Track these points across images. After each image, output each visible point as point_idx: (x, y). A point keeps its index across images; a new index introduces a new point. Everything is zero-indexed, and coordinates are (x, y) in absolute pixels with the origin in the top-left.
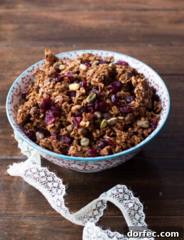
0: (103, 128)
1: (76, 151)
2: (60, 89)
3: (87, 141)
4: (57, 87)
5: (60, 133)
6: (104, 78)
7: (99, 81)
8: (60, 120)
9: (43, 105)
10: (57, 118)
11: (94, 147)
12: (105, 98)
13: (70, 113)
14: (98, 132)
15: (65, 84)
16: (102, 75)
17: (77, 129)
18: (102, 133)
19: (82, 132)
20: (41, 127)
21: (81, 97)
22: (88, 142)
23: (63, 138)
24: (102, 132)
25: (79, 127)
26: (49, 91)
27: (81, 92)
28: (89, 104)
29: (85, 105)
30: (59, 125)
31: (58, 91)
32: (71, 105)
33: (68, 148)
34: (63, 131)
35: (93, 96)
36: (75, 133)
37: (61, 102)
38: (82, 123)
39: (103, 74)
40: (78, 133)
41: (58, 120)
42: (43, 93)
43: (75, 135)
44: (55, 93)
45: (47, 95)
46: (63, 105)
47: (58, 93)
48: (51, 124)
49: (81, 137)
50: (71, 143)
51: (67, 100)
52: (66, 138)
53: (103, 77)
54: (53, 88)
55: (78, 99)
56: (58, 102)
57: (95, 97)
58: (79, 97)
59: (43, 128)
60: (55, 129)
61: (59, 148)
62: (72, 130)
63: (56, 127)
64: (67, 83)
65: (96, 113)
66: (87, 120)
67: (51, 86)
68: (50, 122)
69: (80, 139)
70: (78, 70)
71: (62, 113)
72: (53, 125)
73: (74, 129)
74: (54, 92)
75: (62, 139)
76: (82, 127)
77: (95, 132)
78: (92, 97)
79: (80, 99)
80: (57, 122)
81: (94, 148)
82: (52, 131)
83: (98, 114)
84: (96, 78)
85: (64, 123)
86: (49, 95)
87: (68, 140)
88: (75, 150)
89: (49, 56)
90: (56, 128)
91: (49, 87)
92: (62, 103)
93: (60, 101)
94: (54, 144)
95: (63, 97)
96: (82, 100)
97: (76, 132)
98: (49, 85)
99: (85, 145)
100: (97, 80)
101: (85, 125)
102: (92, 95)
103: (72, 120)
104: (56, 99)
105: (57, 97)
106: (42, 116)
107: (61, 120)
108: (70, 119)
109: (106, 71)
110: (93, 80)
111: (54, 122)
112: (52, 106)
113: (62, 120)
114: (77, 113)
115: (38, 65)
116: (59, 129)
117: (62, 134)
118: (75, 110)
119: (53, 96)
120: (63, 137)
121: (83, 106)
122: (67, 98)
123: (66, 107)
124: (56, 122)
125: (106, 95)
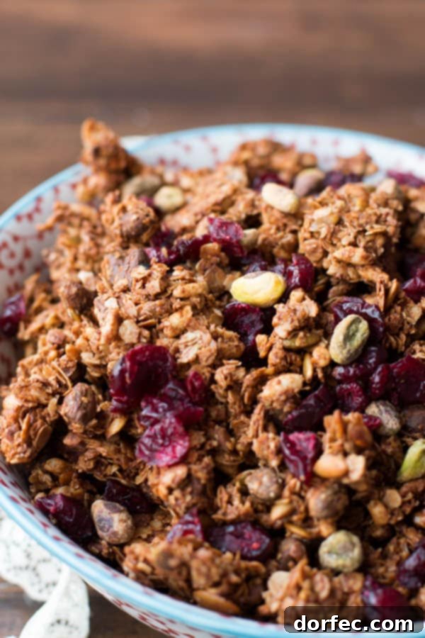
0: (412, 480)
1: (307, 600)
2: (196, 300)
3: (353, 545)
4: (183, 291)
5: (216, 509)
6: (384, 246)
7: (365, 258)
8: (208, 447)
9: (127, 375)
10: (198, 438)
11: (381, 570)
12: (403, 337)
13: (257, 414)
14: (394, 498)
15: (207, 272)
16: (376, 234)
17: (301, 488)
18: (409, 502)
19: (329, 505)
20: (114, 475)
21: (301, 334)
22: (356, 553)
23: (232, 534)
24: (410, 496)
25: (312, 479)
26: (147, 307)
27: (299, 314)
28: (340, 370)
29: (320, 375)
30: (208, 473)
31: (188, 311)
32: (255, 373)
33: (258, 581)
34: (230, 502)
35: (357, 331)
36: (293, 512)
37: (210, 361)
38: (329, 464)
39: (378, 228)
40: (307, 510)
41: (203, 446)
42: (119, 320)
43: (295, 518)
44: (175, 320)
45: (140, 327)
46: (220, 375)
47: (190, 321)
48: (170, 466)
49: (324, 528)
50: (270, 557)
51: (234, 350)
52: (248, 531)
53: (380, 241)
54: (164, 292)
55: (287, 343)
56: (197, 360)
57: (366, 335)
58: (293, 334)
59: (124, 482)
60: (191, 493)
61: (224, 588)
62: (279, 496)
63: (199, 479)
64: (213, 272)
65: (373, 410)
66: (348, 446)
67: (154, 286)
68: (165, 459)
69: (319, 539)
70: (255, 212)
71: (214, 414)
72: (181, 472)
73: (286, 492)
74: (170, 312)
75: (228, 538)
76: (324, 480)
77: (381, 499)
78: (354, 335)
79: (297, 343)
80: (200, 459)
81: (384, 577)
82: (177, 499)
83: (386, 411)
84: (354, 244)
85: (226, 460)
86: (149, 327)
87: (257, 542)
88: (303, 595)
89: (105, 152)
90: (198, 487)
91: (144, 292)
92: (214, 366)
93: (203, 359)
94: (204, 569)
95: (215, 337)
96: (303, 352)
97: (295, 504)
98: (145, 280)
99: (344, 566)
100: (358, 255)
101: (346, 473)
102: (353, 327)
103: (272, 445)
104: (181, 347)
105: (189, 336)
106: (116, 426)
107: (215, 443)
108: (261, 443)
109: (387, 214)
110: (338, 254)
111: (184, 460)
112: (167, 382)
113: (220, 445)
114: (289, 412)
115: (56, 190)
116: (209, 492)
117: (225, 514)
118: (283, 398)
119: (167, 332)
120: (231, 529)
121: (315, 377)
122: (231, 339)
123: (234, 385)
124: (195, 455)
125: (408, 323)
